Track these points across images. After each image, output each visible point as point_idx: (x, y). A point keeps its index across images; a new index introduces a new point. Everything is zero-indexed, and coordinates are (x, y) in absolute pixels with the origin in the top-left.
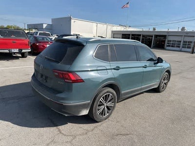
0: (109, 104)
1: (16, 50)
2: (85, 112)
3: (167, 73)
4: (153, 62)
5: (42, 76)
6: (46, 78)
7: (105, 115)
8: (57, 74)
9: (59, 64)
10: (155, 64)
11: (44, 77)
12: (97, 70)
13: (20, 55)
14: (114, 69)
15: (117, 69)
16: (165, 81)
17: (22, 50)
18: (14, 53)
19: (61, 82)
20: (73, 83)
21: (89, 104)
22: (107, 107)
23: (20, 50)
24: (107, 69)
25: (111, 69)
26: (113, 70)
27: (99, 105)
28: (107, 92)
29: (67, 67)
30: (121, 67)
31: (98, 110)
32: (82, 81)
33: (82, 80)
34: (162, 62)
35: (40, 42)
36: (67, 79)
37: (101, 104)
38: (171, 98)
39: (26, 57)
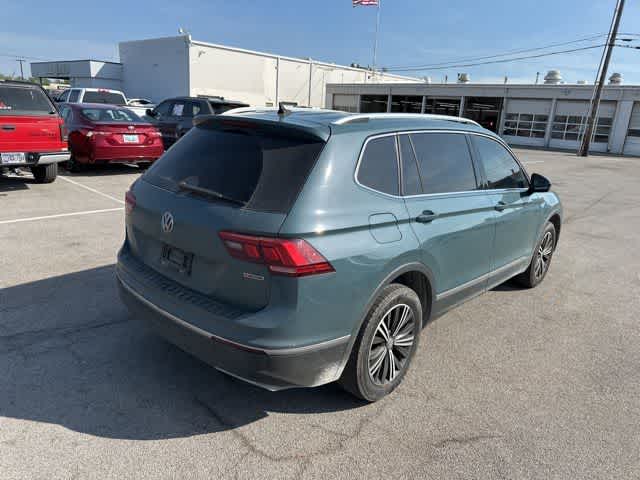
0: (400, 339)
1: (19, 158)
2: (332, 374)
3: (551, 225)
4: (519, 190)
5: (167, 251)
6: (188, 258)
7: (388, 378)
8: (238, 246)
9: (243, 209)
10: (523, 195)
11: (177, 257)
12: (370, 227)
13: (30, 175)
14: (418, 220)
15: (426, 218)
16: (546, 252)
17: (37, 156)
18: (12, 168)
19: (253, 276)
20: (300, 275)
21: (346, 344)
22: (395, 350)
23: (33, 157)
24: (397, 223)
25: (409, 221)
26: (416, 225)
27: (374, 347)
28: (399, 299)
29: (274, 222)
30: (437, 211)
31: (372, 362)
32: (326, 267)
33: (328, 263)
34: (546, 191)
35: (97, 128)
36: (279, 263)
37: (379, 340)
38: (570, 306)
39: (51, 181)
